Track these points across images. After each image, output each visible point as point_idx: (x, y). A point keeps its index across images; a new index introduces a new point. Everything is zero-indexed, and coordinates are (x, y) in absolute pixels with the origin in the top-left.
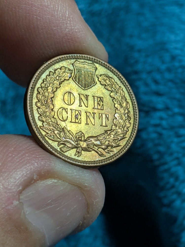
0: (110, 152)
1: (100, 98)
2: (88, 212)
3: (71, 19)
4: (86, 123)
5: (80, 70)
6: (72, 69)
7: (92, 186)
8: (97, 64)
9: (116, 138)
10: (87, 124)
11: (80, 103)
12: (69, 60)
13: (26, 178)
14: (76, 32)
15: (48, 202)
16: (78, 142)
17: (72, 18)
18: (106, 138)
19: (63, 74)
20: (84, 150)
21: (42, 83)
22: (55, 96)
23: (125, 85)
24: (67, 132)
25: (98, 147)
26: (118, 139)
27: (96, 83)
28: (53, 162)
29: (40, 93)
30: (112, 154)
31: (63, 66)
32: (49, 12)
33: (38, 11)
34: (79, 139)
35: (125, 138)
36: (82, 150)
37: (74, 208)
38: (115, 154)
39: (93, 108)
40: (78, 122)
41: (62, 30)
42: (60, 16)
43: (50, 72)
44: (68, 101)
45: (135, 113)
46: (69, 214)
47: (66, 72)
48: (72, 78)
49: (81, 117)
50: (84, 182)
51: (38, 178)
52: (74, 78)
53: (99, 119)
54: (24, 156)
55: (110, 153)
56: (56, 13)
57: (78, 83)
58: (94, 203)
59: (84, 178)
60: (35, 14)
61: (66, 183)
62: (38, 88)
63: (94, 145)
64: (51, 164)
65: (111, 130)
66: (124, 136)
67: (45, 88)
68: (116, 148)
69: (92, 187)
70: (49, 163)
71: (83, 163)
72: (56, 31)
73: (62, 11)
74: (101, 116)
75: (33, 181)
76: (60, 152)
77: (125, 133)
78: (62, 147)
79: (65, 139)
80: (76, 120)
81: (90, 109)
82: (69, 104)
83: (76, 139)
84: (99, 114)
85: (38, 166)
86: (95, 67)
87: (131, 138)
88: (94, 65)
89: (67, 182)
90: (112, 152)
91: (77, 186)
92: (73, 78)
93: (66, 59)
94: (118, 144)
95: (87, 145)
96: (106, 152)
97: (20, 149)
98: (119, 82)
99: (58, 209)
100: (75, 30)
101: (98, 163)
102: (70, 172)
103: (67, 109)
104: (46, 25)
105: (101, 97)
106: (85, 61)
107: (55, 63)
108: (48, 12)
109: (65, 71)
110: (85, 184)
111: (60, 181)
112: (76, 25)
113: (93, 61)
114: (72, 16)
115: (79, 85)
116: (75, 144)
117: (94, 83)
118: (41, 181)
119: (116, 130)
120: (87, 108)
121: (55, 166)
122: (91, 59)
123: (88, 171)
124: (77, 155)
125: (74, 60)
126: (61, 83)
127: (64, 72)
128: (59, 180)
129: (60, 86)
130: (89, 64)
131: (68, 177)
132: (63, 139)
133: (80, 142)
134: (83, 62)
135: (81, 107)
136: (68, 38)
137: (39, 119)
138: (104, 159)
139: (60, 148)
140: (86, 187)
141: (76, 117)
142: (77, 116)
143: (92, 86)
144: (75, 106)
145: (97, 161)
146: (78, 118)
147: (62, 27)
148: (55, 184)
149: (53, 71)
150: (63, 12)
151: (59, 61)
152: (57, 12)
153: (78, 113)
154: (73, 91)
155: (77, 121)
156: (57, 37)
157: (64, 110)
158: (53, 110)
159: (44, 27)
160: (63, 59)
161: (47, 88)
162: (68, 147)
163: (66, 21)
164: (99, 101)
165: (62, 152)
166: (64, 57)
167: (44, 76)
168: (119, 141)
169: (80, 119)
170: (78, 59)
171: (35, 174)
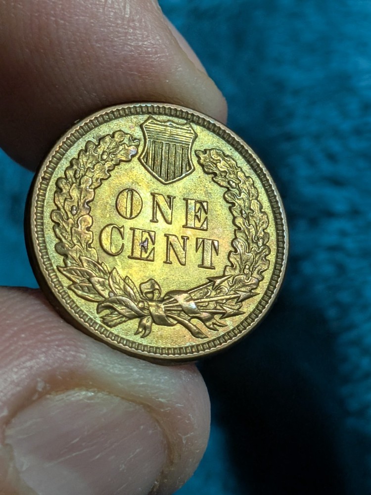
0: (218, 328)
1: (201, 203)
2: (172, 463)
3: (138, 24)
4: (165, 259)
5: (157, 139)
6: (138, 137)
7: (178, 403)
8: (198, 127)
9: (233, 296)
10: (167, 262)
11: (154, 214)
12: (133, 117)
13: (18, 389)
14: (147, 53)
15: (73, 442)
16: (144, 304)
17: (140, 21)
18: (210, 294)
19: (118, 147)
20: (157, 322)
21: (67, 169)
22: (97, 198)
23: (261, 175)
24: (121, 281)
25: (191, 315)
26: (239, 297)
27: (194, 169)
28: (83, 350)
29: (61, 190)
30: (221, 331)
31: (119, 129)
32: (84, 9)
33: (60, 6)
34: (148, 297)
35: (254, 296)
36: (154, 321)
37: (135, 453)
38: (228, 333)
39: (184, 227)
40: (148, 257)
41: (115, 48)
42: (110, 18)
43: (89, 142)
44: (126, 208)
45: (279, 237)
46: (123, 466)
47: (124, 143)
48: (137, 156)
49: (155, 246)
50: (156, 395)
51: (48, 388)
52: (143, 158)
53: (197, 251)
54: (15, 339)
55: (218, 330)
56: (101, 11)
57: (151, 168)
58: (184, 442)
59: (157, 385)
60: (52, 12)
61: (115, 397)
62: (59, 179)
63: (180, 311)
64: (78, 354)
65: (224, 276)
66: (253, 291)
67: (74, 179)
68: (232, 318)
69: (177, 405)
70: (73, 353)
71: (153, 353)
72: (102, 52)
73: (115, 5)
74: (202, 245)
75: (36, 397)
76: (101, 326)
77: (254, 284)
78: (106, 316)
79: (114, 296)
80: (143, 253)
81: (176, 228)
82: (128, 216)
83: (141, 298)
84: (197, 239)
85: (47, 361)
86: (192, 132)
87: (268, 296)
88: (191, 127)
89: (117, 396)
90: (223, 326)
91: (142, 404)
92: (141, 158)
93: (127, 115)
94: (238, 309)
95: (166, 311)
96: (209, 328)
97: (8, 322)
98: (246, 167)
99: (98, 457)
100: (145, 47)
101: (188, 351)
102: (124, 373)
103: (123, 227)
104: (78, 39)
105: (204, 202)
106: (171, 118)
107: (101, 124)
108: (81, 8)
109: (123, 141)
110: (160, 399)
111: (100, 394)
112: (147, 36)
113: (189, 119)
114: (138, 16)
115: (154, 173)
116: (136, 308)
117: (188, 169)
118: (57, 395)
119: (234, 278)
120: (169, 226)
121: (88, 359)
122: (184, 114)
123: (168, 369)
124: (141, 334)
125: (146, 117)
126: (111, 169)
127: (120, 144)
128: (99, 392)
129: (110, 176)
130: (178, 126)
131: (120, 384)
132: (110, 297)
133: (150, 303)
134: (166, 120)
135: (156, 224)
136: (130, 66)
137: (57, 251)
138: (203, 344)
139: (101, 317)
140: (161, 405)
141: (142, 246)
142: (146, 243)
143: (184, 175)
144: (143, 221)
145: (186, 348)
146: (147, 249)
147: (116, 41)
148: (89, 401)
149: (94, 141)
150: (117, 7)
151: (109, 118)
152: (104, 9)
153: (149, 237)
154: (139, 187)
155: (145, 255)
156: (103, 64)
157: (117, 230)
158: (91, 229)
159: (74, 41)
160: (119, 114)
161: (78, 181)
162: (121, 316)
163: (125, 29)
164: (198, 212)
165: (105, 326)
166: (123, 108)
167: (73, 153)
168: (240, 302)
169: (151, 252)
170: (155, 113)
171: (39, 379)
